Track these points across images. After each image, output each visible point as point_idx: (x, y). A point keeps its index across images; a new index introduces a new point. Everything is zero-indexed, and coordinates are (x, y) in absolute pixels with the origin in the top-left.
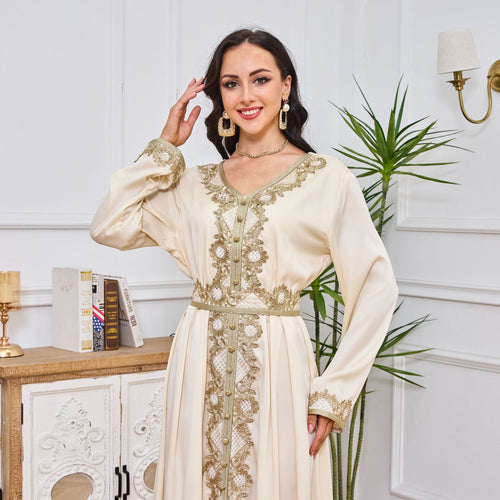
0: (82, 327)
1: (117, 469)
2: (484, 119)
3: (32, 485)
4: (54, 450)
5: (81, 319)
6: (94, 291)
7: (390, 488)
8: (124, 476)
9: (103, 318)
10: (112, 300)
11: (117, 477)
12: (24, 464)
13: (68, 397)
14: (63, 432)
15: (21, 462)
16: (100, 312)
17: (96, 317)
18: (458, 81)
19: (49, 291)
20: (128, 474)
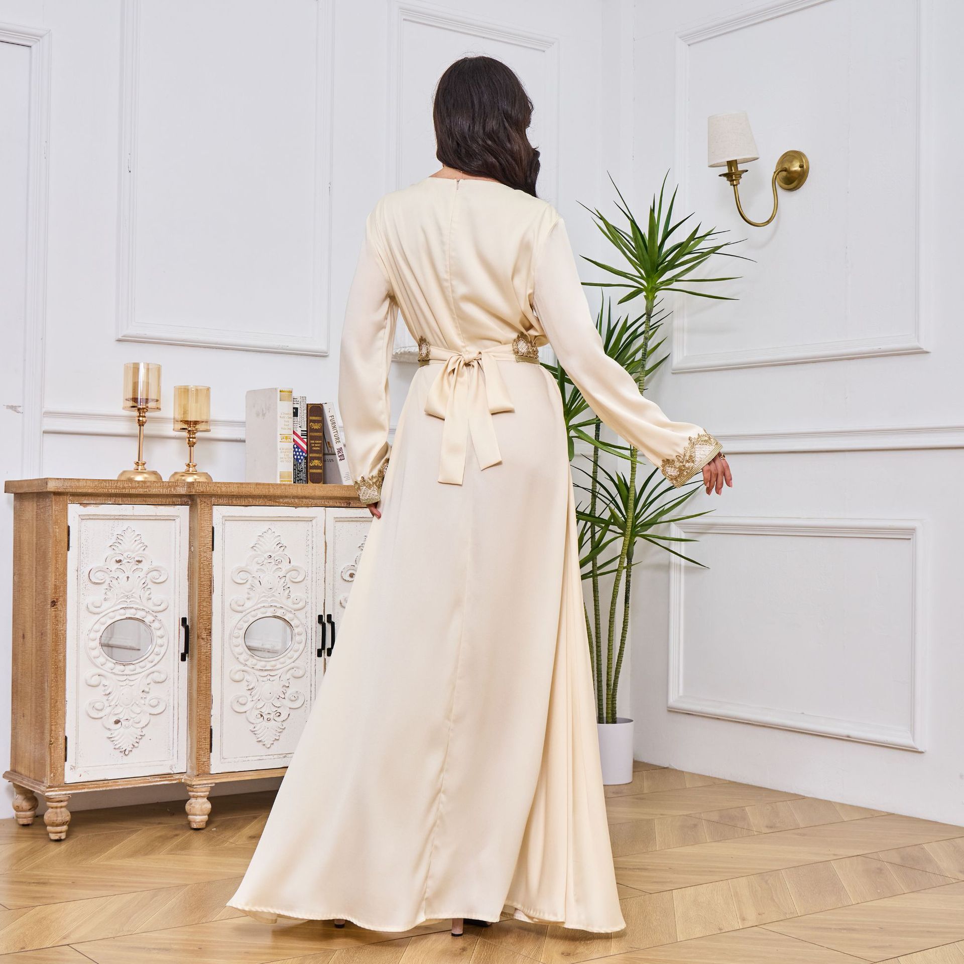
0: (280, 455)
1: (320, 617)
2: (768, 222)
3: (223, 622)
4: (248, 585)
5: (279, 445)
6: (295, 414)
7: (667, 701)
8: (328, 627)
9: (305, 447)
10: (316, 426)
11: (320, 627)
12: (214, 596)
13: (265, 526)
14: (258, 567)
15: (211, 593)
16: (302, 439)
17: (297, 446)
18: (733, 174)
19: (242, 424)
20: (333, 625)
